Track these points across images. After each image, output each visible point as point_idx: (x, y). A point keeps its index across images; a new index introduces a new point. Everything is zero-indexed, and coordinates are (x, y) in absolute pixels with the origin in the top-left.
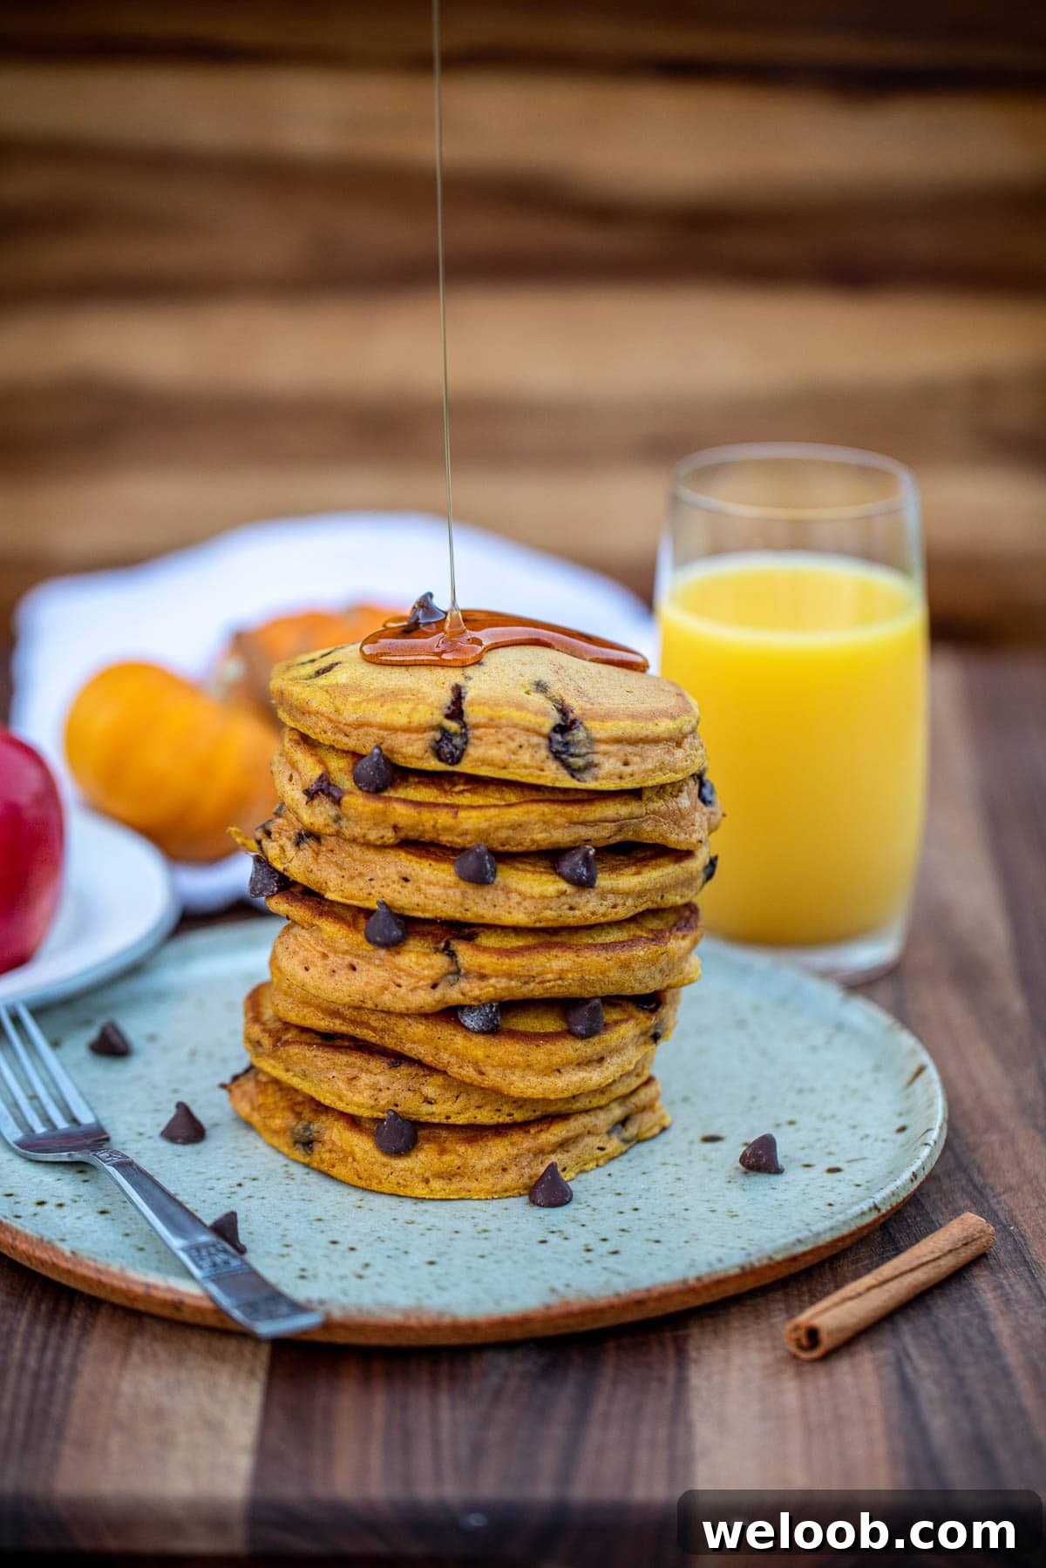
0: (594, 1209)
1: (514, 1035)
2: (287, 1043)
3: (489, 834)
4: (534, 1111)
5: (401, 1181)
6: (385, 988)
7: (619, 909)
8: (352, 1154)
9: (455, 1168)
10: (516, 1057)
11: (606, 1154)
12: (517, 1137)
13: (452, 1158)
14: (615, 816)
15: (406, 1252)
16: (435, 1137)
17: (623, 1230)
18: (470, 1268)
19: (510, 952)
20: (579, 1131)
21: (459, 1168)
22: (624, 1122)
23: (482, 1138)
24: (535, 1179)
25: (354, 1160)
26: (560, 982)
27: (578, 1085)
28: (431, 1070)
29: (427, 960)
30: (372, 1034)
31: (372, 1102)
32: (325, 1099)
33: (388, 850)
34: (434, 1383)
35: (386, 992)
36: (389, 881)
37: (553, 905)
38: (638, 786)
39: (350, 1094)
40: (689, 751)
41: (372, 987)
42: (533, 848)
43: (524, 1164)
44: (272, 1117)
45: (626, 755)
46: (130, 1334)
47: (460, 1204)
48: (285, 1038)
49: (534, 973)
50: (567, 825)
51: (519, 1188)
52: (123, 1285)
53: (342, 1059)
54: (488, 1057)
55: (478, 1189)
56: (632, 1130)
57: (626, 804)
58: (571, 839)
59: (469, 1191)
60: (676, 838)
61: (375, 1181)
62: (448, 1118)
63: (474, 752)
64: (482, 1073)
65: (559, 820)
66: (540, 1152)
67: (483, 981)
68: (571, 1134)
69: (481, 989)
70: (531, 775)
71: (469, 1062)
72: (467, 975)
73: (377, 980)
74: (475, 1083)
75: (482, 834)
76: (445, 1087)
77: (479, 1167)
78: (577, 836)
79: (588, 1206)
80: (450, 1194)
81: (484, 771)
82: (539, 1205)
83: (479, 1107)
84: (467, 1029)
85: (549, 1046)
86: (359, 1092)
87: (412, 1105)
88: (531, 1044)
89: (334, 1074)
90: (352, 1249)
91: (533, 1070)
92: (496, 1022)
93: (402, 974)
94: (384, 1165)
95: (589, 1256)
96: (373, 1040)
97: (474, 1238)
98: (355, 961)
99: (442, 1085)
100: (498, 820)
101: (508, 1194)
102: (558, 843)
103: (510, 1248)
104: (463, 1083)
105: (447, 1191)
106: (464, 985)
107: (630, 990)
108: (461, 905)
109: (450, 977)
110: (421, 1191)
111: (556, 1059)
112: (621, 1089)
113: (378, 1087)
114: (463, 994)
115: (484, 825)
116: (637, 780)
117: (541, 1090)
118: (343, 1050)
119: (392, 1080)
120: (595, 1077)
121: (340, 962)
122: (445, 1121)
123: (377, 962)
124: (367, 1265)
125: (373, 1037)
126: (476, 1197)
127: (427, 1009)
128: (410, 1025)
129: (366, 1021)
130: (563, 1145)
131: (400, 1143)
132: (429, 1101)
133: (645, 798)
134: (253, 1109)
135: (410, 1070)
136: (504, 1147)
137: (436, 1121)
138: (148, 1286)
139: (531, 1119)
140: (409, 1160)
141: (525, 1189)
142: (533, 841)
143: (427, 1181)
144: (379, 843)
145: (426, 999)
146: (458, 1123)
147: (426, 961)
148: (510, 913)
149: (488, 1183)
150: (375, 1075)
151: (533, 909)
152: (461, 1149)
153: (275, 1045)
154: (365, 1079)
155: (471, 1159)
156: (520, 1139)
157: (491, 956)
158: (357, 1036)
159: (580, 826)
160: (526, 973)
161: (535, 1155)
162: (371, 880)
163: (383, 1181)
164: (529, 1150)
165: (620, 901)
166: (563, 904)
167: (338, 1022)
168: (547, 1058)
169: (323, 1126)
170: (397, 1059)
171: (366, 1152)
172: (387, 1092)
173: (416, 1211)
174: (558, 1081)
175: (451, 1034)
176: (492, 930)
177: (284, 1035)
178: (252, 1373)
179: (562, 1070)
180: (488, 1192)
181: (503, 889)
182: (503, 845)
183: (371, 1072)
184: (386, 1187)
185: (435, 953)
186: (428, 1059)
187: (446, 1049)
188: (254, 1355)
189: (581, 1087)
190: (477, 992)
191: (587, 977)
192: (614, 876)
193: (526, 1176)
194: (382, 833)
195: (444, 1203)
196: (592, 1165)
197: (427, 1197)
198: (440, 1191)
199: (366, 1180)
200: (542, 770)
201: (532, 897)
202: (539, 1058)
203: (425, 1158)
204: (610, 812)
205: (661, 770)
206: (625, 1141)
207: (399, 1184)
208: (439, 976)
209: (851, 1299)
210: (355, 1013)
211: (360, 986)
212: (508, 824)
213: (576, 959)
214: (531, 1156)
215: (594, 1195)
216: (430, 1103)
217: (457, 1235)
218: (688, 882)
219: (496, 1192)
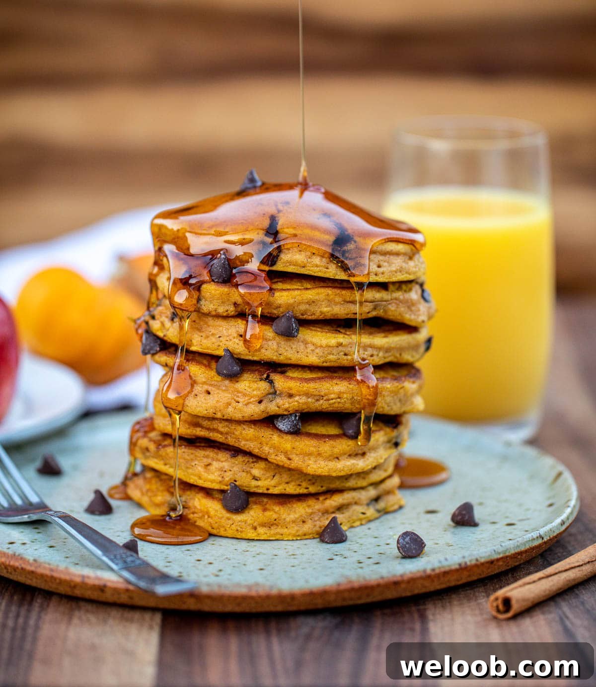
0: (361, 544)
1: (309, 435)
2: (165, 446)
3: (294, 307)
4: (322, 487)
5: (239, 529)
6: (229, 404)
7: (375, 358)
8: (208, 513)
9: (273, 520)
10: (312, 449)
11: (367, 518)
12: (311, 502)
13: (271, 513)
14: (373, 299)
15: (245, 565)
16: (259, 502)
17: (381, 554)
18: (286, 572)
19: (308, 380)
20: (349, 501)
21: (275, 520)
22: (377, 499)
23: (289, 503)
24: (323, 528)
25: (209, 517)
26: (339, 400)
27: (350, 468)
28: (257, 458)
29: (256, 384)
30: (220, 436)
31: (220, 479)
32: (190, 479)
33: (230, 319)
34: (268, 632)
35: (230, 407)
36: (231, 337)
37: (334, 352)
38: (387, 281)
39: (206, 475)
40: (417, 263)
41: (221, 404)
42: (321, 317)
43: (316, 519)
44: (156, 495)
45: (379, 261)
46: (72, 610)
47: (276, 543)
48: (163, 444)
49: (322, 394)
50: (343, 302)
51: (313, 534)
52: (68, 578)
53: (201, 453)
54: (294, 448)
55: (287, 533)
56: (381, 505)
57: (378, 291)
58: (346, 312)
59: (282, 535)
60: (409, 318)
61: (222, 529)
62: (268, 489)
63: (285, 257)
64: (290, 459)
65: (338, 299)
66: (326, 512)
67: (290, 398)
68: (345, 502)
69: (289, 404)
70: (320, 271)
71: (282, 452)
72: (280, 395)
73: (224, 399)
74: (286, 465)
75: (290, 307)
76: (266, 470)
77: (288, 520)
78: (349, 310)
79: (358, 543)
80: (269, 537)
81: (291, 269)
82: (327, 542)
83: (287, 483)
84: (280, 431)
85: (332, 442)
86: (212, 473)
87: (245, 481)
88: (321, 440)
89: (196, 462)
90: (211, 563)
91: (322, 456)
92: (298, 426)
93: (239, 395)
94: (229, 519)
95: (361, 565)
96: (221, 440)
97: (286, 558)
98: (210, 388)
99: (265, 468)
100: (300, 298)
101: (307, 537)
102: (337, 314)
103: (310, 562)
104: (278, 465)
105: (268, 534)
106: (279, 401)
107: (381, 410)
108: (277, 351)
109: (270, 396)
110: (251, 534)
111: (336, 450)
112: (376, 477)
113: (224, 470)
114: (279, 407)
115: (291, 301)
116: (386, 277)
117: (327, 469)
118: (201, 448)
119: (233, 465)
120: (360, 464)
121: (200, 389)
122: (266, 492)
123: (224, 388)
124: (220, 570)
125: (220, 438)
126: (286, 539)
127: (256, 417)
128: (244, 429)
129: (216, 428)
130: (340, 508)
131: (238, 504)
132: (255, 478)
133: (390, 290)
134: (143, 494)
135: (244, 458)
136: (303, 507)
137: (260, 491)
138: (83, 577)
139: (320, 491)
140: (244, 515)
141: (317, 534)
142: (322, 313)
143: (255, 528)
144: (225, 314)
145: (255, 410)
146: (274, 493)
147: (255, 386)
148: (307, 356)
149: (293, 529)
150: (222, 462)
151: (322, 353)
152: (277, 508)
153: (158, 448)
154: (215, 465)
155: (283, 514)
156: (313, 503)
157: (296, 382)
158: (211, 438)
159: (351, 304)
160: (318, 393)
161: (323, 514)
162: (219, 337)
163: (227, 529)
164: (319, 510)
165: (375, 353)
166: (340, 352)
167: (199, 429)
168: (331, 449)
169: (188, 498)
170: (236, 451)
171: (216, 511)
172: (230, 473)
173: (249, 546)
174: (338, 464)
175: (270, 434)
176: (296, 369)
177: (163, 442)
178: (151, 627)
179: (340, 458)
180: (294, 536)
181: (303, 342)
182: (302, 315)
183: (219, 461)
184: (229, 533)
185: (261, 381)
186: (256, 451)
187: (267, 444)
188: (152, 619)
189: (351, 469)
190: (287, 406)
191: (355, 398)
192: (371, 337)
193: (317, 526)
194: (227, 308)
195: (266, 542)
196: (358, 523)
197: (256, 538)
198: (264, 535)
199: (216, 529)
200: (327, 268)
201: (321, 346)
202: (326, 449)
203: (253, 514)
204: (369, 296)
205: (400, 272)
206: (378, 511)
207: (238, 530)
208: (263, 395)
209: (529, 583)
210: (209, 423)
211: (213, 403)
212: (306, 301)
213: (348, 385)
214: (320, 514)
215: (360, 538)
216: (257, 480)
217: (276, 557)
218: (415, 347)
219: (299, 536)
